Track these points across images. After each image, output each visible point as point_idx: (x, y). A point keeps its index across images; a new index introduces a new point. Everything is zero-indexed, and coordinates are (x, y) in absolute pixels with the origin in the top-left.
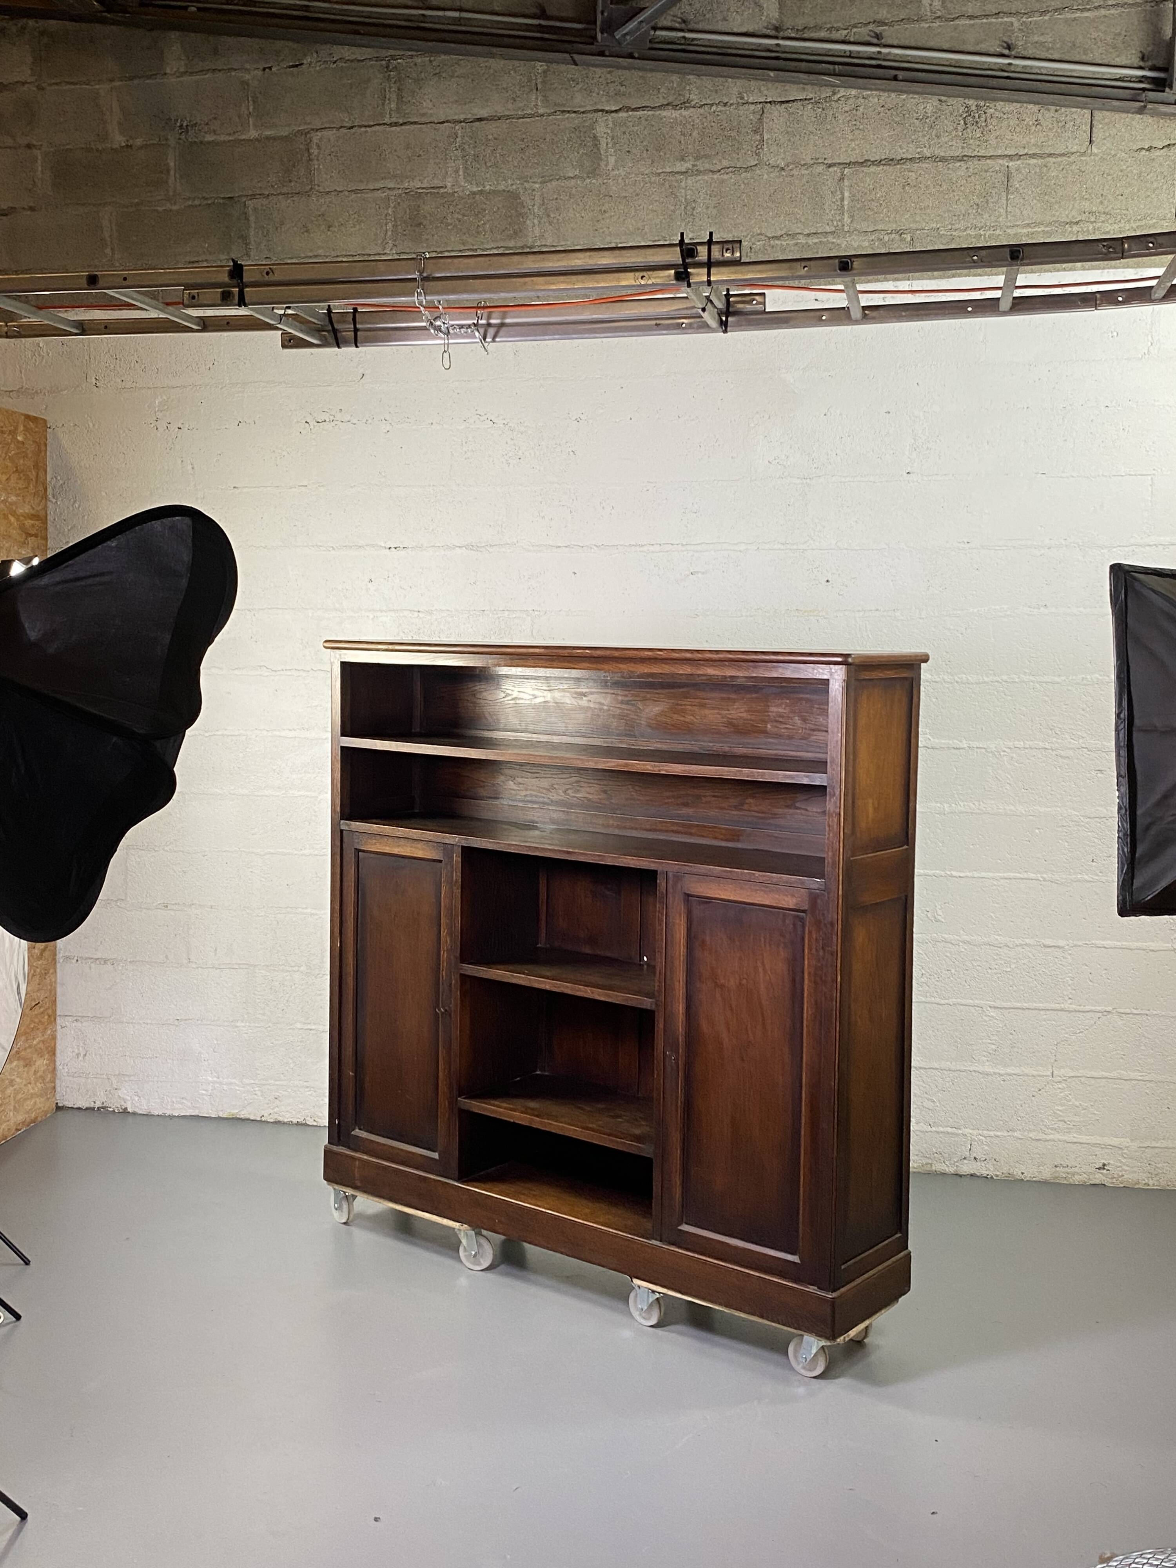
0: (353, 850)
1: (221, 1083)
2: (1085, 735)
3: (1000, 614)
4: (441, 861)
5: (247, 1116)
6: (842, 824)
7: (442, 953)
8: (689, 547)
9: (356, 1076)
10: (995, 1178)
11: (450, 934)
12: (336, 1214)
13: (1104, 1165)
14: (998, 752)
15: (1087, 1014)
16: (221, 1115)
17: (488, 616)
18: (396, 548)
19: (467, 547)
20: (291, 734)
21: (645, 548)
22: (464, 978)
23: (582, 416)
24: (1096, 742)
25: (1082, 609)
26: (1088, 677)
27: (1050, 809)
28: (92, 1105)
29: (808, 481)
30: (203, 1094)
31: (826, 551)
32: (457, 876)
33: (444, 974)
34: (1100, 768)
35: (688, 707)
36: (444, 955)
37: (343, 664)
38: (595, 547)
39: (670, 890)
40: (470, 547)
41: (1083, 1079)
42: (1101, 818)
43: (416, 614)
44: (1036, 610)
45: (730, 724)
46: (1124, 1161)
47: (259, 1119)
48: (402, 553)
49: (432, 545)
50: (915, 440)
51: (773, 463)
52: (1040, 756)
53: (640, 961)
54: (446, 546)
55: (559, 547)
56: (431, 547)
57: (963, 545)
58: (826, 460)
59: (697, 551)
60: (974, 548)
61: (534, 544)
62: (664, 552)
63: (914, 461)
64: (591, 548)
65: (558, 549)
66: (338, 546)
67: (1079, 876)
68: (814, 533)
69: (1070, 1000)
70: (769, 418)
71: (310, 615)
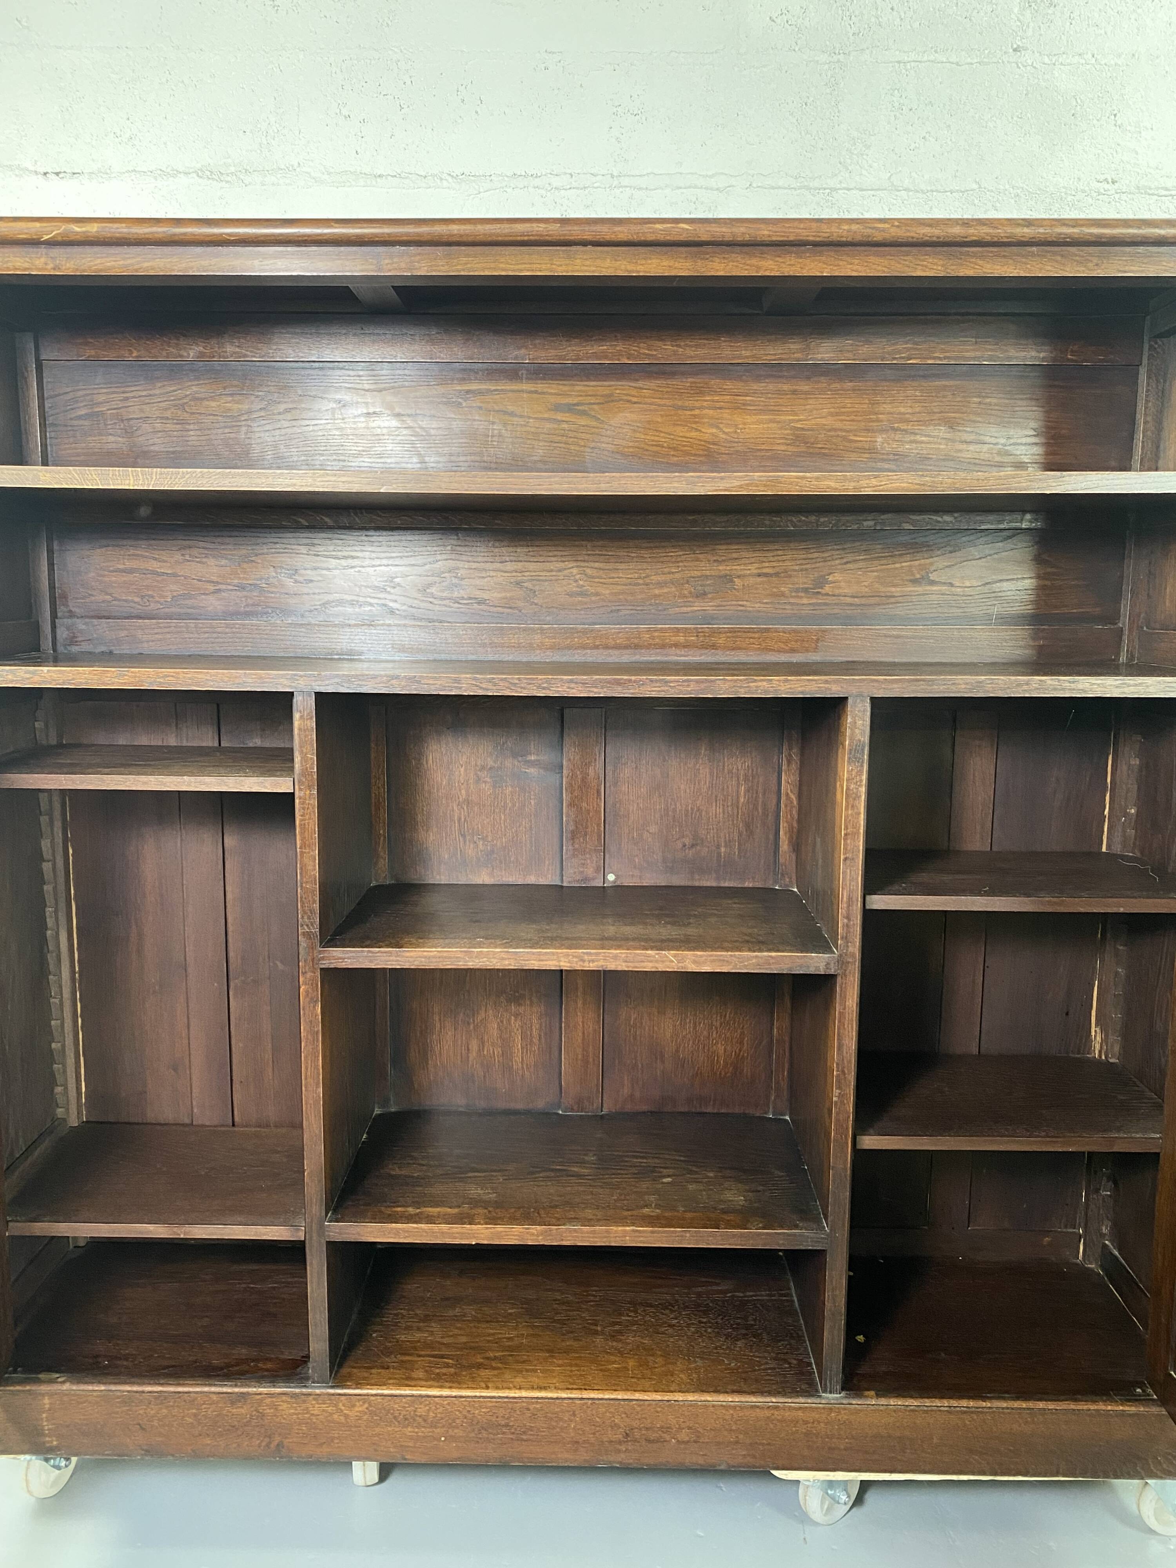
8: (626, 181)
18: (57, 174)
19: (199, 174)
29: (841, 57)
31: (872, 192)
40: (205, 173)
48: (71, 183)
49: (131, 169)
51: (778, 21)
54: (159, 172)
55: (379, 176)
56: (128, 172)
57: (1107, 186)
58: (873, 20)
59: (640, 189)
60: (1124, 191)
61: (332, 170)
62: (578, 188)
63: (1028, 26)
64: (441, 179)
65: (378, 180)
68: (851, 158)
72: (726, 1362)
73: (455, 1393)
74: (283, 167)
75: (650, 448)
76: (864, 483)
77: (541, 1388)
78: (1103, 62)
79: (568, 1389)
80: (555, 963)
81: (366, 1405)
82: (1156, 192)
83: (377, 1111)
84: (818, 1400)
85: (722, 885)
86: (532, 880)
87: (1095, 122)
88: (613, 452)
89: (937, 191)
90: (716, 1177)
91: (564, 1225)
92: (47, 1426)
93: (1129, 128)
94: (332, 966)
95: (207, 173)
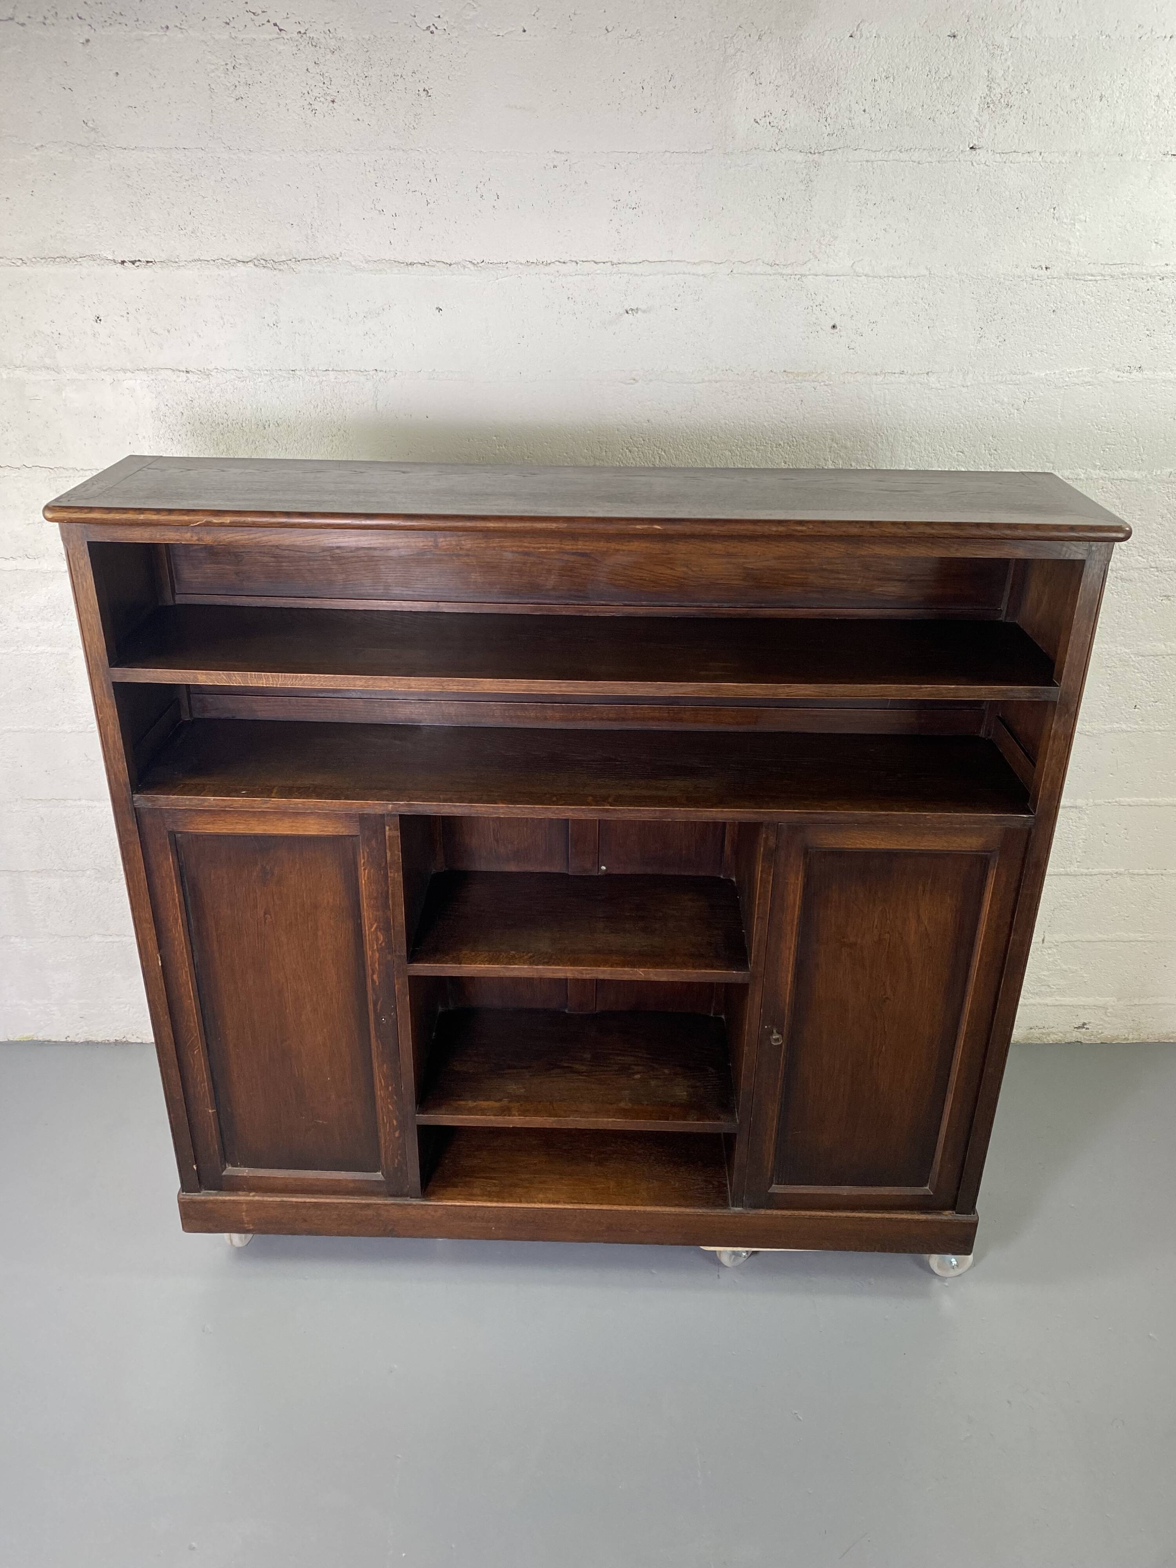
3: (1076, 381)
8: (623, 267)
13: (1084, 1024)
15: (1095, 877)
17: (304, 379)
18: (133, 262)
19: (256, 262)
20: (12, 564)
21: (554, 268)
23: (438, 23)
24: (1170, 559)
29: (816, 157)
31: (837, 278)
34: (1168, 593)
38: (471, 268)
40: (260, 262)
41: (1076, 943)
42: (1157, 655)
43: (183, 376)
46: (1107, 1019)
48: (145, 271)
49: (196, 257)
50: (990, 88)
51: (762, 123)
54: (220, 260)
55: (411, 264)
56: (194, 261)
57: (1039, 272)
58: (846, 121)
59: (636, 275)
60: (1055, 276)
61: (370, 259)
62: (582, 275)
63: (985, 127)
64: (464, 267)
65: (410, 267)
66: (30, 256)
67: (1116, 725)
68: (820, 248)
69: (1078, 863)
70: (760, 38)
71: (5, 376)
72: (673, 1183)
73: (500, 1205)
74: (327, 256)
75: (635, 581)
76: (780, 691)
77: (553, 1202)
78: (1048, 161)
79: (572, 1203)
80: (564, 974)
81: (445, 1211)
82: (1083, 278)
83: (440, 1009)
84: (728, 1211)
85: (683, 873)
86: (546, 869)
87: (1036, 214)
88: (607, 583)
89: (893, 277)
90: (670, 1074)
91: (569, 1117)
92: (246, 1219)
93: (1065, 220)
94: (416, 974)
95: (262, 262)
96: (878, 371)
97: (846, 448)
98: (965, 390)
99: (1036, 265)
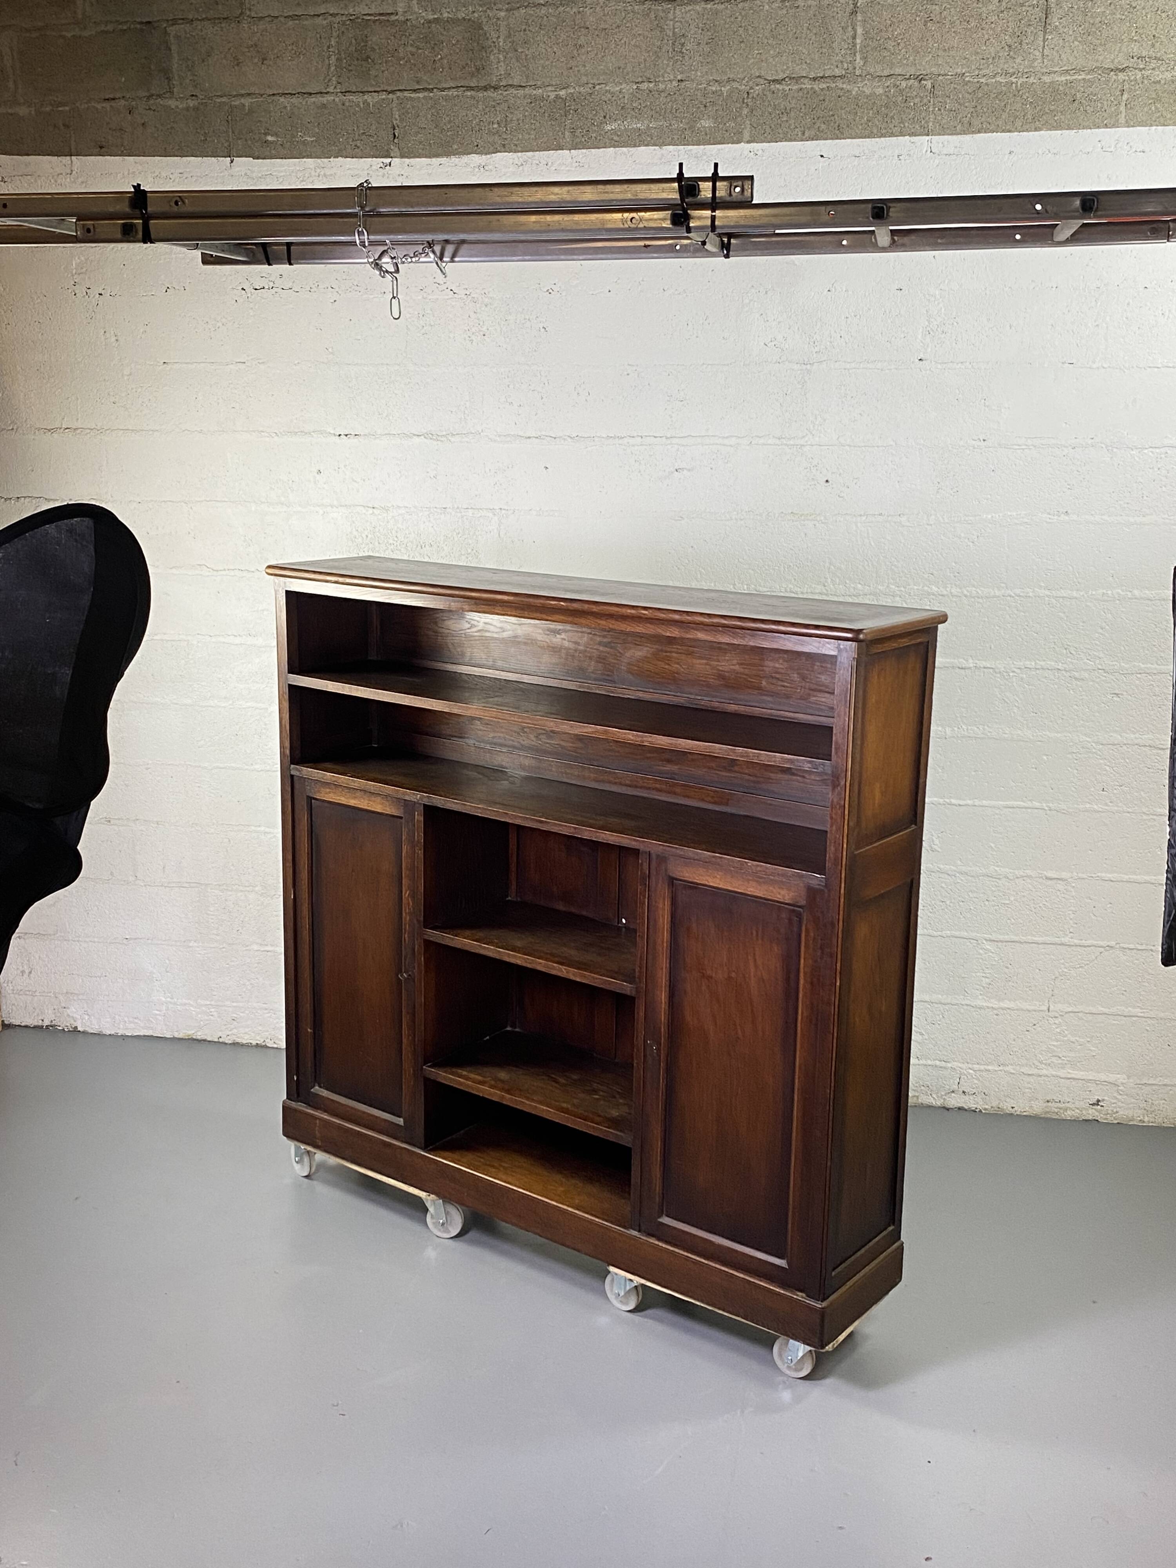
0: (305, 797)
1: (175, 1004)
2: (1102, 655)
3: (1016, 521)
4: (401, 818)
5: (204, 1037)
6: (846, 818)
7: (404, 914)
8: (674, 441)
9: (314, 1033)
10: (983, 1111)
11: (413, 896)
12: (297, 1167)
13: (1098, 1101)
14: (1006, 672)
15: (1088, 948)
16: (176, 1035)
17: (451, 514)
18: (346, 435)
19: (426, 435)
20: (236, 641)
21: (626, 440)
22: (428, 944)
23: (553, 287)
24: (1114, 663)
25: (1104, 517)
26: (1109, 592)
27: (1059, 735)
28: (40, 1023)
29: (808, 367)
30: (157, 1015)
31: (826, 448)
32: (419, 836)
33: (407, 939)
34: (1117, 692)
35: (674, 655)
36: (406, 917)
37: (289, 593)
38: (569, 440)
39: (653, 872)
40: (428, 435)
41: (1080, 1015)
42: (1115, 745)
43: (371, 511)
44: (1056, 517)
45: (721, 676)
46: (1119, 1097)
47: (216, 1040)
48: (353, 441)
49: (387, 432)
50: (929, 321)
51: (769, 345)
52: (1052, 677)
53: (618, 923)
54: (403, 434)
55: (529, 437)
56: (386, 434)
57: (979, 443)
58: (828, 343)
59: (683, 445)
60: (991, 446)
61: (501, 434)
62: (646, 445)
63: (928, 346)
64: (564, 439)
65: (528, 440)
66: (281, 431)
67: (1088, 806)
68: (814, 427)
69: (1071, 934)
70: (766, 293)
71: (253, 509)
74: (473, 432)
78: (976, 368)
82: (1013, 447)
87: (971, 404)
93: (994, 408)
95: (430, 436)
96: (862, 513)
97: (841, 569)
98: (929, 527)
99: (976, 438)
